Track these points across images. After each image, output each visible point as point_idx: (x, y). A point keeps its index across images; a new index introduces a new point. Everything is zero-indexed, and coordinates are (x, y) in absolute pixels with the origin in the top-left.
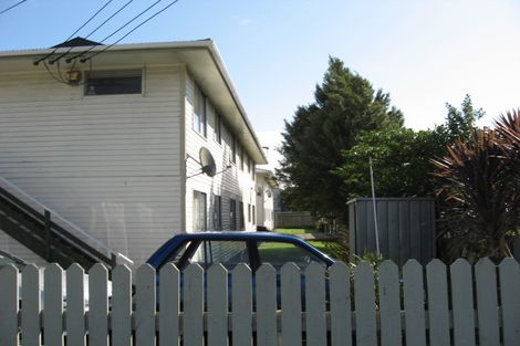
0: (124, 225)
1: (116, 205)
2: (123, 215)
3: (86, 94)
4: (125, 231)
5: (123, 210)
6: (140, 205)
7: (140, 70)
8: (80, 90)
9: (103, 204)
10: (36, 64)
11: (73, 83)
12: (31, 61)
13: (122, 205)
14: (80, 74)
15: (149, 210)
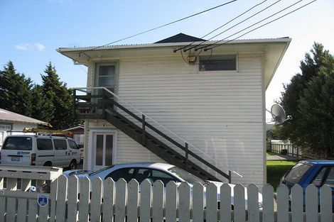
0: (226, 153)
1: (221, 140)
2: (225, 146)
3: (200, 69)
4: (226, 156)
5: (225, 143)
6: (236, 140)
7: (235, 55)
8: (196, 67)
9: (212, 140)
10: (175, 51)
11: (191, 63)
12: (172, 50)
13: (225, 140)
14: (196, 58)
15: (243, 143)
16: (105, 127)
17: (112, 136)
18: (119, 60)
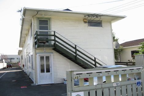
7: (101, 21)
8: (87, 25)
11: (85, 22)
16: (46, 52)
17: (49, 57)
18: (51, 18)
